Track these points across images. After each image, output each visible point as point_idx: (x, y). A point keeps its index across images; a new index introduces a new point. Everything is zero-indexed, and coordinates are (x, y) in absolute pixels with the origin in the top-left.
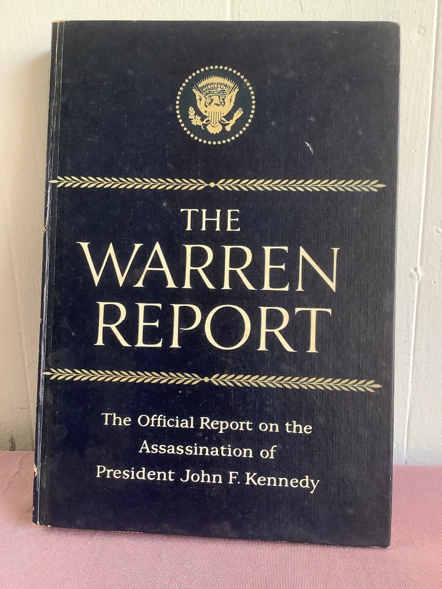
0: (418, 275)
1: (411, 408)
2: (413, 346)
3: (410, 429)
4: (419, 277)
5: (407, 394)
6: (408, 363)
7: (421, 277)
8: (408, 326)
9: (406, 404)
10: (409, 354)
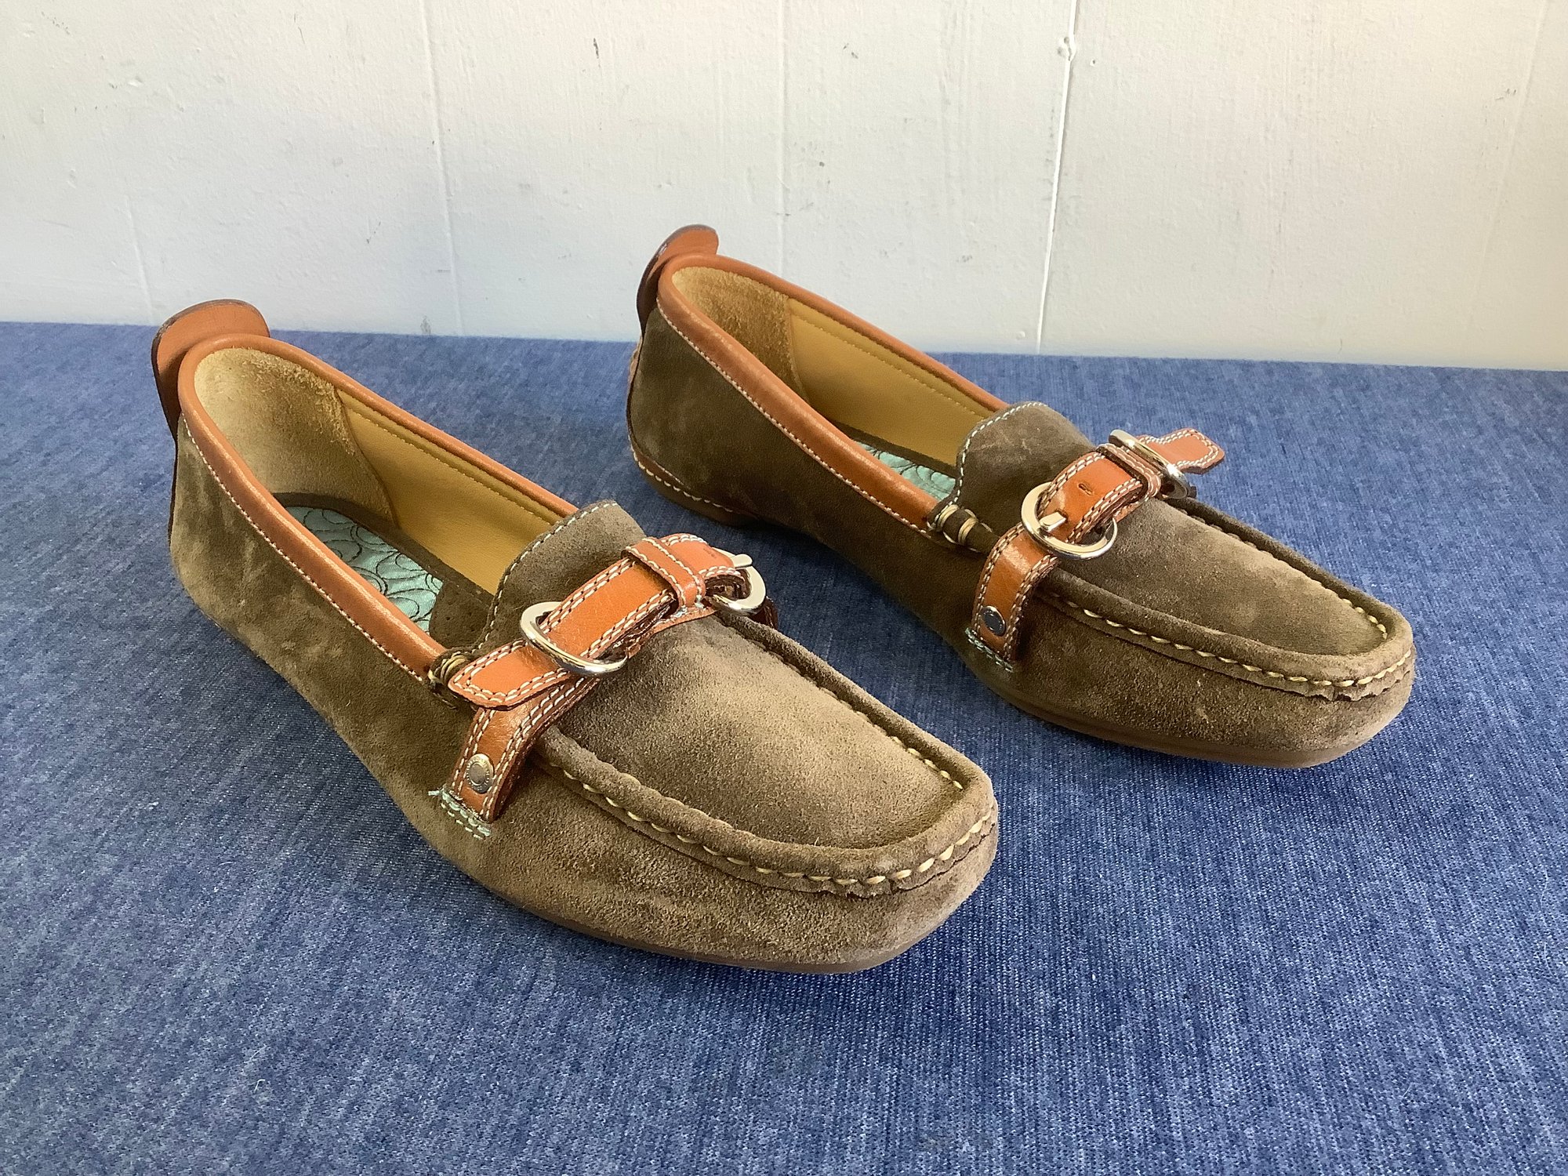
0: (1070, 50)
1: (1051, 273)
2: (1057, 169)
3: (1048, 307)
4: (1071, 54)
5: (1046, 251)
6: (1050, 199)
7: (1074, 52)
8: (1052, 136)
9: (1043, 266)
10: (1052, 184)
